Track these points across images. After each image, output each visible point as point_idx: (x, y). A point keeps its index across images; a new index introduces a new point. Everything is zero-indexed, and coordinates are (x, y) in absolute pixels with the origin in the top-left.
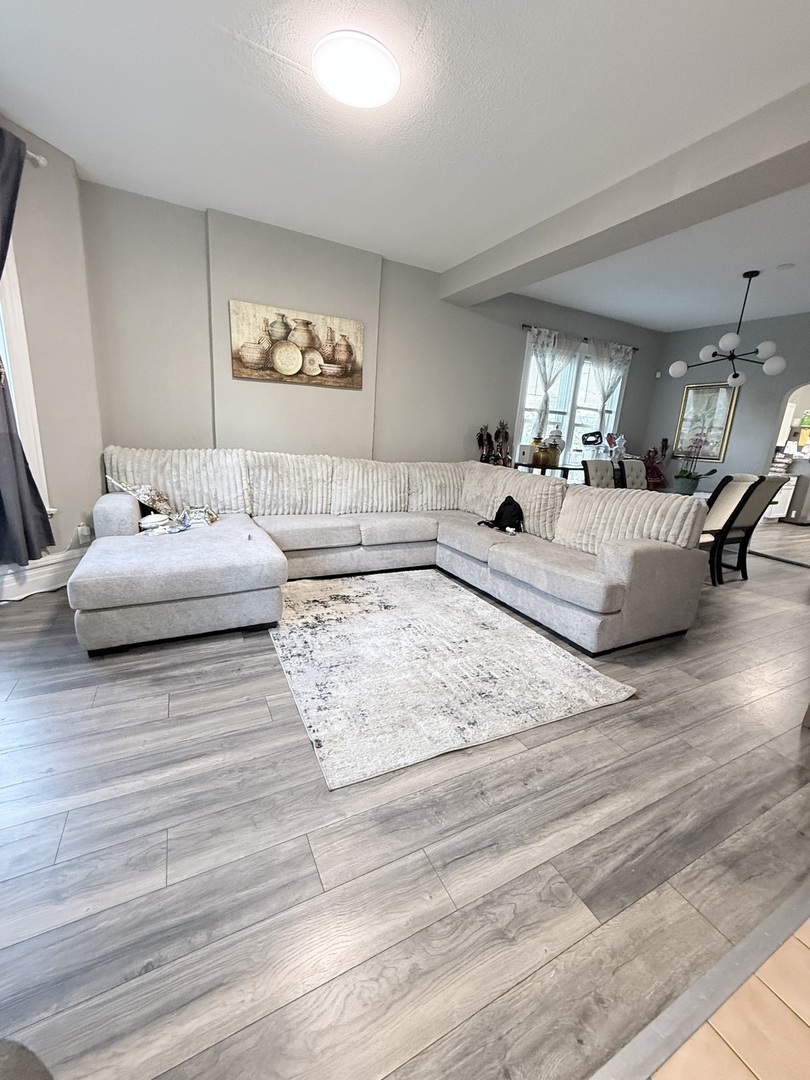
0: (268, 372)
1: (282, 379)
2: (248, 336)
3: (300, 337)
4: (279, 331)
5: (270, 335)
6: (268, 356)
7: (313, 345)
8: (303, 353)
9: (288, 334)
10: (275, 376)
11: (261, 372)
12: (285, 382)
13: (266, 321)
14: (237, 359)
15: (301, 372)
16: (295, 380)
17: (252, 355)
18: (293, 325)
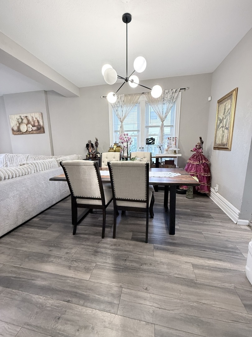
0: (19, 132)
1: (23, 133)
2: (14, 124)
3: (25, 121)
4: (20, 120)
5: (18, 122)
6: (19, 128)
7: (29, 122)
8: (27, 125)
9: (22, 121)
10: (21, 133)
11: (18, 132)
12: (24, 134)
13: (17, 119)
14: (13, 130)
15: (27, 131)
16: (26, 133)
17: (16, 128)
18: (23, 118)
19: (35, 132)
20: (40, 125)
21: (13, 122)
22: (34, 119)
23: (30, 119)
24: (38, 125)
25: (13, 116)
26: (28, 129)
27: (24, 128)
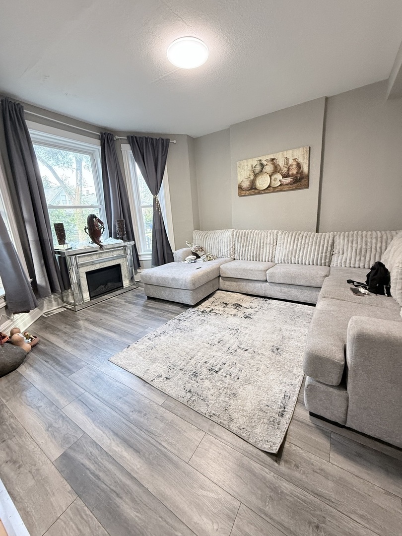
0: (253, 190)
1: (260, 192)
2: (243, 176)
3: (269, 168)
4: (258, 168)
5: (254, 172)
6: (253, 183)
7: (276, 170)
8: (270, 176)
10: (256, 191)
11: (250, 191)
13: (252, 166)
14: (240, 188)
15: (269, 186)
17: (246, 184)
18: (265, 163)
19: (286, 188)
20: (302, 172)
21: (243, 174)
22: (291, 161)
23: (281, 163)
24: (297, 173)
25: (244, 163)
26: (273, 182)
27: (263, 182)
